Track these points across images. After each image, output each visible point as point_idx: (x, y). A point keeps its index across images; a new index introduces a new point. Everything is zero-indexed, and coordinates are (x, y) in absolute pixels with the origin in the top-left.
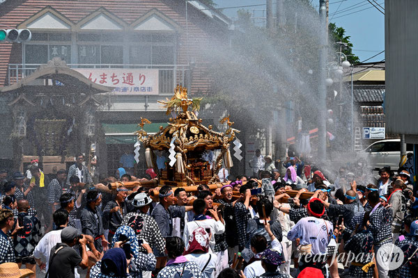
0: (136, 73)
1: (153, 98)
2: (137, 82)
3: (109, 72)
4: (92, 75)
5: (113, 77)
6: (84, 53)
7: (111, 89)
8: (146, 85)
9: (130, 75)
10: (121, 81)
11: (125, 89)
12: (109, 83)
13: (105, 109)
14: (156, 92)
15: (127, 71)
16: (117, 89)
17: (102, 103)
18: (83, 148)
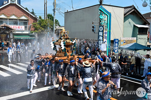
0: (20, 26)
1: (23, 31)
2: (20, 28)
3: (15, 26)
4: (12, 26)
5: (16, 27)
6: (10, 22)
7: (15, 29)
8: (22, 29)
9: (19, 27)
10: (17, 28)
11: (18, 29)
12: (15, 28)
13: (14, 33)
14: (24, 30)
15: (19, 26)
16: (17, 29)
17: (14, 32)
18: (10, 40)
